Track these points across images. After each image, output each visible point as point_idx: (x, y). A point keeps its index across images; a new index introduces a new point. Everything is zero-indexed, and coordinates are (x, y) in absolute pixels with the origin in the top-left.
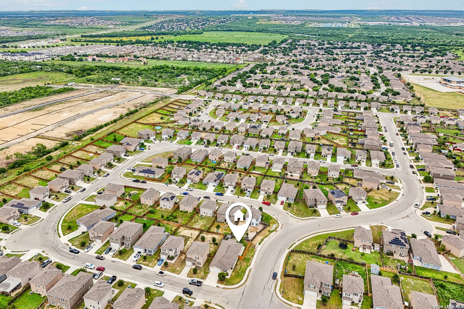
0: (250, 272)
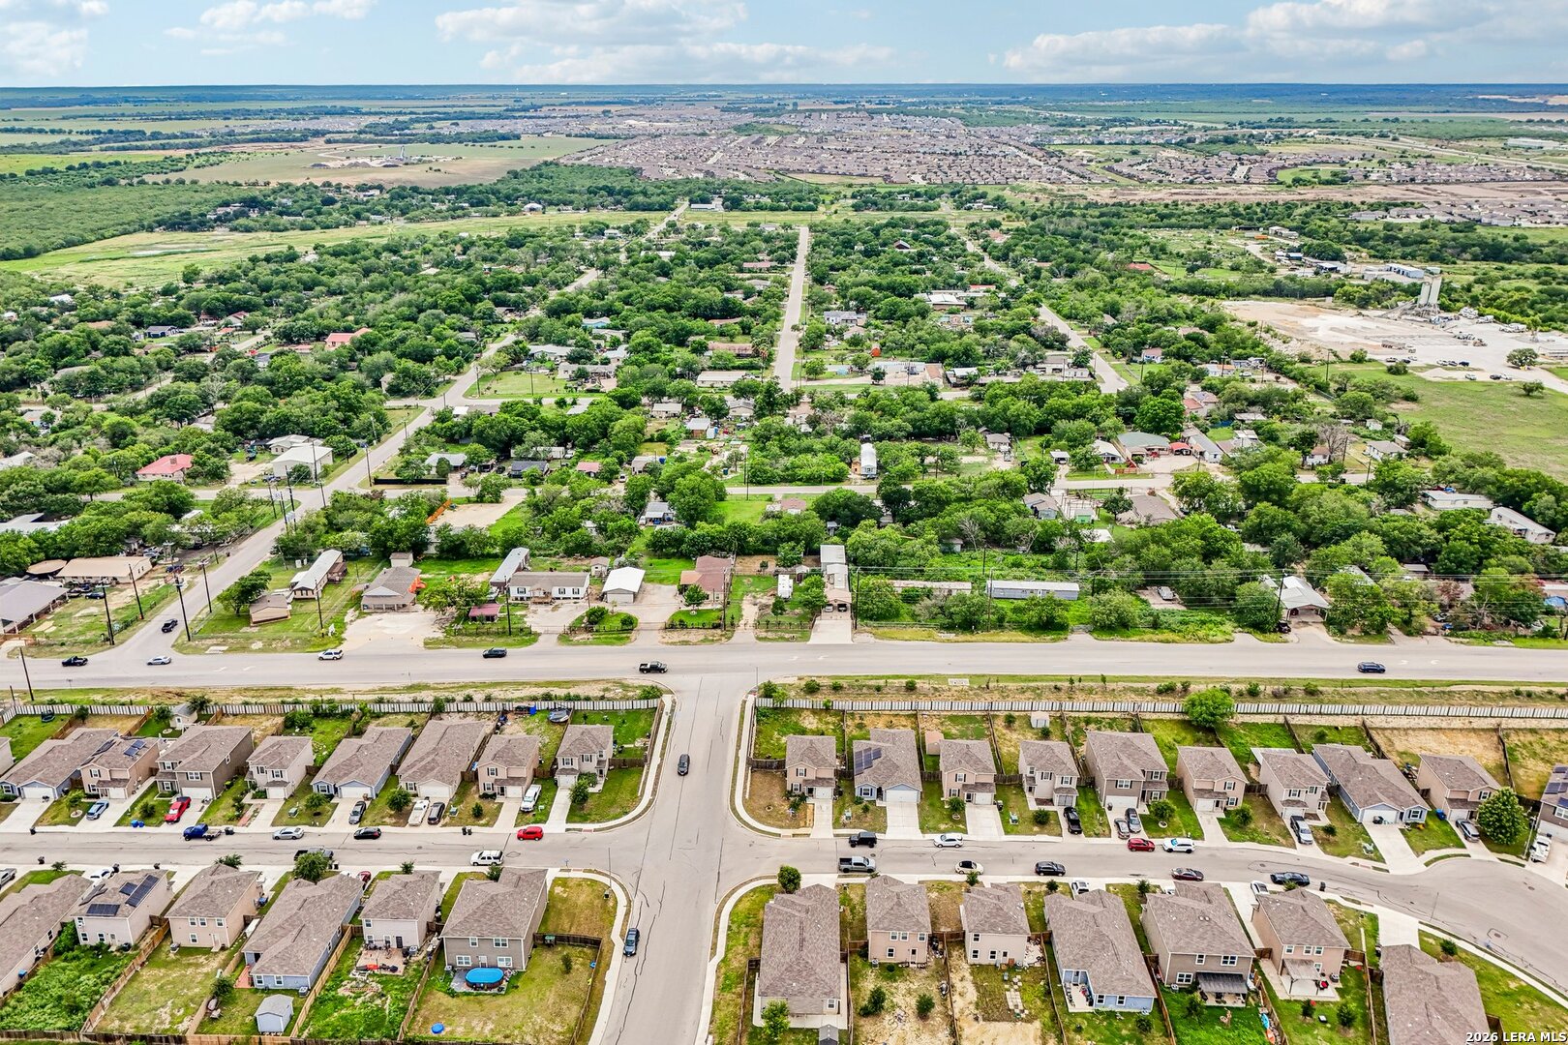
0: (715, 945)
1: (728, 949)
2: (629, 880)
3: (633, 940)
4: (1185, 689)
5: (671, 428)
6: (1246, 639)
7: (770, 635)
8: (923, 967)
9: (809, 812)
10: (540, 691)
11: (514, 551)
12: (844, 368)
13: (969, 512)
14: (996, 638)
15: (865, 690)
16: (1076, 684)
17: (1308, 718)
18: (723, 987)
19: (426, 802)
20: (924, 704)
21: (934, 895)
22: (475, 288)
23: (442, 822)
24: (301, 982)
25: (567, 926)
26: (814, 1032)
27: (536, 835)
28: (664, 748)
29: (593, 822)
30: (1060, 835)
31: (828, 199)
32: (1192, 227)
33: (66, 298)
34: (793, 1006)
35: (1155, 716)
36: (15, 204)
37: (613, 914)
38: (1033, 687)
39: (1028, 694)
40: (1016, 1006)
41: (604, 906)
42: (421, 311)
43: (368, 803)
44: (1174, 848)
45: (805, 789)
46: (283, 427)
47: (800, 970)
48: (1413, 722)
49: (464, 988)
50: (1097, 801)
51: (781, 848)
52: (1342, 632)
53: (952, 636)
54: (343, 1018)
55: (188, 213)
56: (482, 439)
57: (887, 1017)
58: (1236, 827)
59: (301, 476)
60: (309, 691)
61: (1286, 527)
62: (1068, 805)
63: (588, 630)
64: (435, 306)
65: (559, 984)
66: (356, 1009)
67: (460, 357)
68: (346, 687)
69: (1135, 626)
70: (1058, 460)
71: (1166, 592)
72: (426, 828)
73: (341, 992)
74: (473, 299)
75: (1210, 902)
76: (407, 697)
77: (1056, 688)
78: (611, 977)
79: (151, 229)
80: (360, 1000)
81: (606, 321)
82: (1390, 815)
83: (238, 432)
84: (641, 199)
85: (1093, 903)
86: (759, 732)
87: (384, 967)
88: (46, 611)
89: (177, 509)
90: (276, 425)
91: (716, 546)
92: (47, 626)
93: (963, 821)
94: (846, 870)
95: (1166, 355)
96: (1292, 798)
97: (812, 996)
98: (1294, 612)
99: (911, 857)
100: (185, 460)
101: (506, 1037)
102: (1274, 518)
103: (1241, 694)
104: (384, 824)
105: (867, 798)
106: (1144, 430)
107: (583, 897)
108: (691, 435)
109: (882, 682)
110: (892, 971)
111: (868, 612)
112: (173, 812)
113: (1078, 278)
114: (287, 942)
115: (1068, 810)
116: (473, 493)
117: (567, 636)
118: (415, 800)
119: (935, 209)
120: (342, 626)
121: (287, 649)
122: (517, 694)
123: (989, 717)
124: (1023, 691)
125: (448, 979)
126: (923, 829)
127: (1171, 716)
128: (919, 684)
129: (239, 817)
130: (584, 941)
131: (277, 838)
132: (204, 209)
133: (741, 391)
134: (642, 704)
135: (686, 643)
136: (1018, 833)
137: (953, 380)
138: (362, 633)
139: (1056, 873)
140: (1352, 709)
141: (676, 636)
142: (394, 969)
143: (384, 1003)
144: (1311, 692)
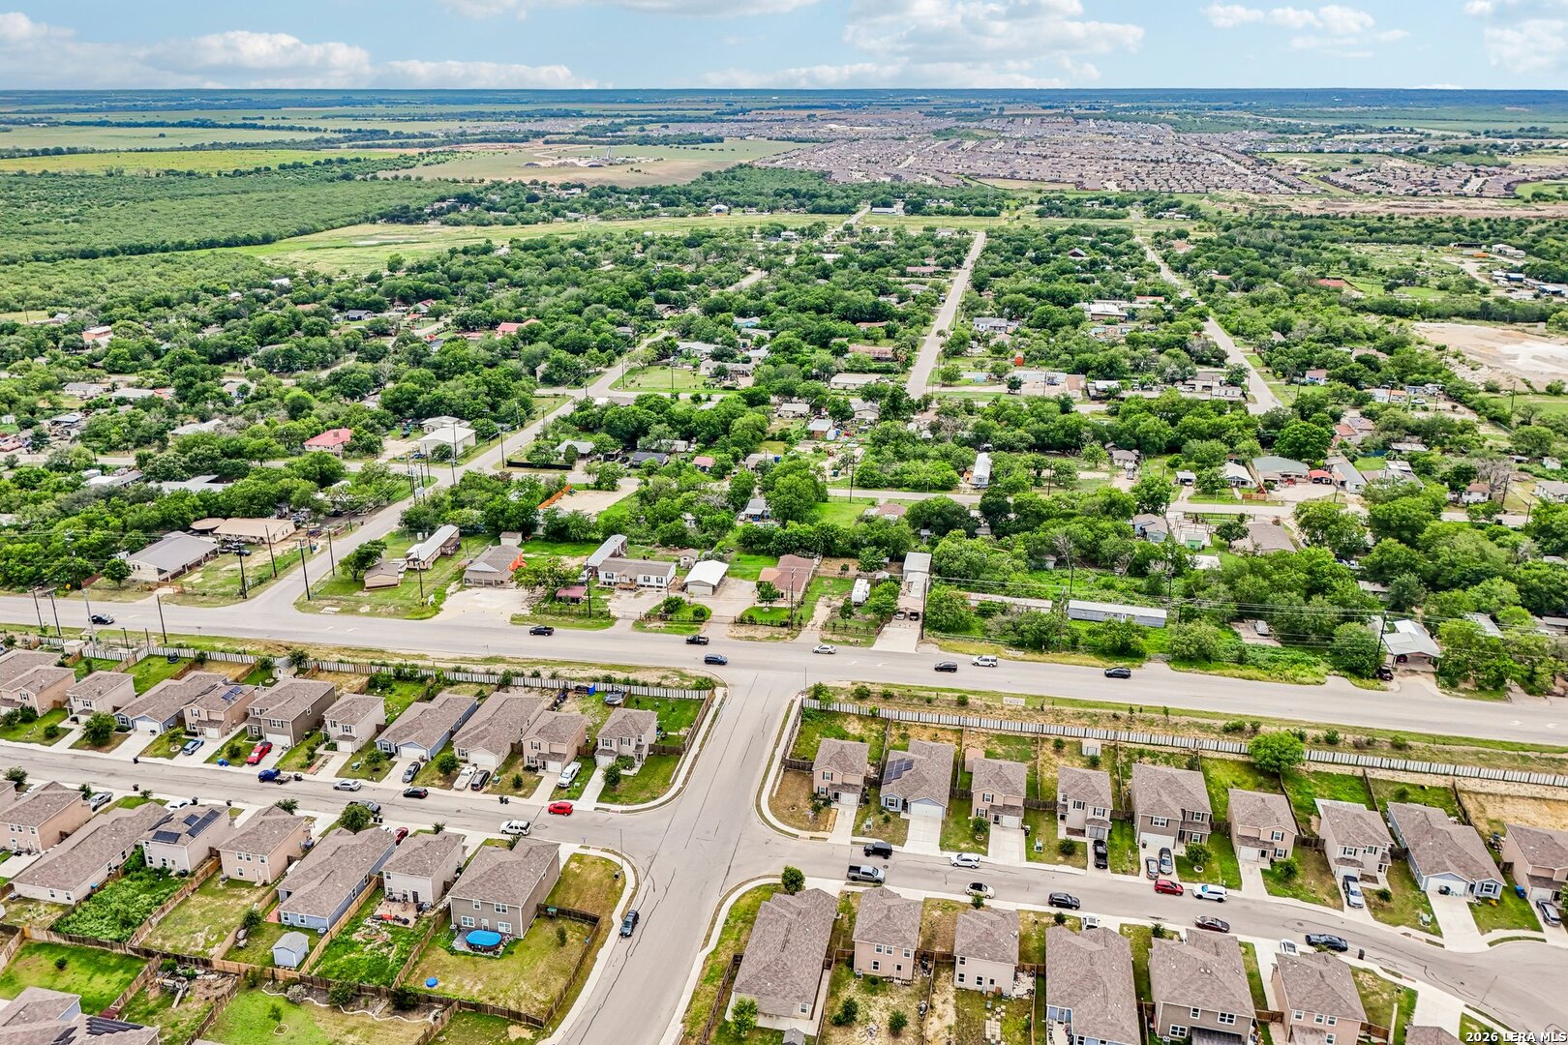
0: (709, 936)
1: (720, 942)
2: (641, 863)
3: (632, 921)
4: (1255, 730)
5: (795, 427)
6: (1340, 684)
7: (835, 638)
8: (908, 984)
9: (831, 816)
10: (601, 673)
11: (613, 538)
12: (982, 375)
13: (1065, 529)
14: (1064, 660)
15: (915, 701)
16: (1137, 714)
17: (1390, 773)
18: (706, 979)
19: (473, 769)
20: (972, 720)
21: (937, 913)
22: (640, 285)
23: (485, 789)
24: (322, 923)
25: (572, 901)
26: (781, 1033)
27: (565, 811)
28: (705, 739)
29: (622, 803)
30: (1085, 868)
31: (1013, 204)
32: (1404, 242)
33: (286, 282)
34: (762, 1004)
35: (1217, 755)
36: (263, 195)
37: (619, 894)
38: (1090, 713)
39: (1084, 720)
40: (993, 1036)
41: (612, 887)
42: (587, 304)
43: (423, 764)
44: (1205, 895)
45: (831, 793)
46: (436, 409)
47: (777, 971)
48: (1513, 789)
49: (464, 948)
50: (1132, 837)
51: (797, 848)
52: (1453, 685)
53: (1020, 654)
54: (350, 961)
55: (407, 207)
56: (611, 429)
57: (859, 1030)
58: (1279, 880)
59: (443, 454)
60: (397, 655)
61: (1409, 567)
62: (1100, 837)
63: (662, 618)
64: (600, 301)
65: (551, 955)
66: (364, 955)
67: (612, 350)
68: (431, 655)
69: (1219, 660)
70: (1183, 482)
71: (1262, 626)
72: (469, 793)
73: (355, 937)
74: (636, 295)
75: (1218, 954)
76: (482, 668)
77: (1114, 716)
78: (603, 955)
79: (373, 221)
80: (369, 947)
81: (756, 320)
82: (1458, 887)
83: (397, 411)
84: (823, 202)
85: (1096, 941)
86: (801, 732)
87: (397, 919)
88: (198, 564)
89: (326, 478)
90: (431, 406)
91: (801, 546)
92: (195, 578)
93: (986, 843)
94: (854, 878)
95: (1330, 377)
96: (1347, 856)
97: (784, 997)
98: (1402, 659)
99: (923, 872)
100: (346, 434)
101: (491, 999)
102: (1396, 556)
103: (1317, 741)
104: (433, 785)
105: (892, 809)
106: (1282, 455)
107: (594, 875)
108: (811, 435)
109: (933, 695)
110: (874, 984)
111: (939, 623)
112: (255, 755)
113: (1255, 293)
114: (315, 884)
115: (1098, 843)
116: (591, 480)
117: (640, 624)
118: (463, 765)
119: (1124, 217)
120: (442, 596)
121: (390, 615)
122: (582, 674)
123: (1037, 740)
124: (1079, 716)
125: (452, 938)
126: (943, 847)
127: (1235, 757)
128: (971, 699)
129: (309, 766)
130: (584, 917)
131: (336, 788)
132: (423, 203)
133: (870, 395)
134: (694, 695)
135: (752, 638)
136: (1041, 861)
137: (1093, 392)
138: (460, 604)
139: (1069, 906)
140: (1441, 768)
141: (743, 631)
142: (406, 922)
143: (390, 952)
144: (1399, 746)
